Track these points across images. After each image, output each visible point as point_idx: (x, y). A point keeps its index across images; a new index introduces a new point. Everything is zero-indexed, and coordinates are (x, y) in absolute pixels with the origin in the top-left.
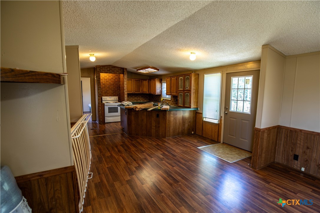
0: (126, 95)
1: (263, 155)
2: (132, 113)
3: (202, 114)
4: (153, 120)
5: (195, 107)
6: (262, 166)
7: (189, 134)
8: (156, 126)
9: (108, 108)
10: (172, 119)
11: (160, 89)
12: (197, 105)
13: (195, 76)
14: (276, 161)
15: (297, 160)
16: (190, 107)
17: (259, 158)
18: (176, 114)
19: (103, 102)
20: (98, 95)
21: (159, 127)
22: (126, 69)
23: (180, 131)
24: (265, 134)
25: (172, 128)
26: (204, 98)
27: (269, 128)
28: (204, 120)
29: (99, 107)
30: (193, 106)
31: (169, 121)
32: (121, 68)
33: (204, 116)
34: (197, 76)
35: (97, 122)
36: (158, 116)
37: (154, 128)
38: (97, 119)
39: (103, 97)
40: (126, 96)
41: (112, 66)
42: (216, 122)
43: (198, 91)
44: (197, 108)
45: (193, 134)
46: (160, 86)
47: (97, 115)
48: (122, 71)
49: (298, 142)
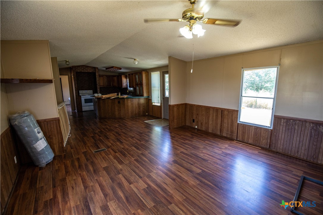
0: (98, 88)
1: (175, 121)
2: (101, 101)
3: (151, 100)
4: (116, 105)
5: (147, 95)
6: (175, 127)
7: (144, 115)
8: (118, 110)
9: (85, 99)
10: (130, 104)
11: (126, 83)
12: (148, 94)
13: (145, 73)
14: (186, 125)
15: (194, 122)
16: (142, 96)
17: (172, 122)
18: (133, 101)
19: (80, 95)
20: (75, 89)
21: (120, 110)
22: (97, 68)
23: (137, 113)
24: (175, 108)
25: (130, 111)
26: (152, 89)
27: (178, 105)
28: (153, 104)
29: (76, 99)
30: (145, 95)
31: (128, 106)
32: (93, 67)
33: (153, 101)
34: (147, 73)
35: (76, 111)
36: (119, 102)
37: (117, 111)
38: (76, 109)
39: (80, 91)
40: (98, 90)
41: (85, 66)
42: (159, 105)
43: (148, 84)
44: (149, 96)
45: (147, 115)
46: (126, 81)
47: (76, 105)
48: (94, 69)
49: (194, 112)
